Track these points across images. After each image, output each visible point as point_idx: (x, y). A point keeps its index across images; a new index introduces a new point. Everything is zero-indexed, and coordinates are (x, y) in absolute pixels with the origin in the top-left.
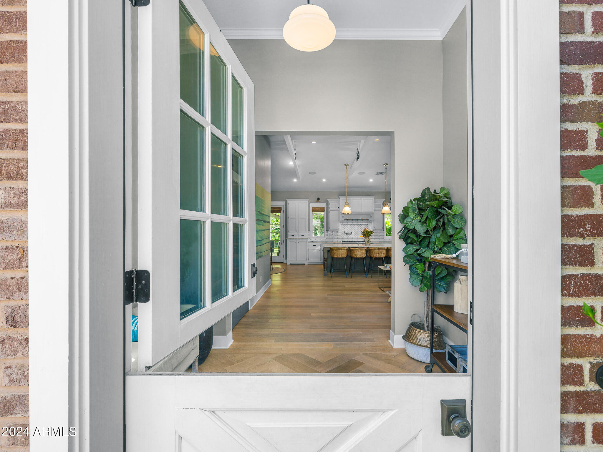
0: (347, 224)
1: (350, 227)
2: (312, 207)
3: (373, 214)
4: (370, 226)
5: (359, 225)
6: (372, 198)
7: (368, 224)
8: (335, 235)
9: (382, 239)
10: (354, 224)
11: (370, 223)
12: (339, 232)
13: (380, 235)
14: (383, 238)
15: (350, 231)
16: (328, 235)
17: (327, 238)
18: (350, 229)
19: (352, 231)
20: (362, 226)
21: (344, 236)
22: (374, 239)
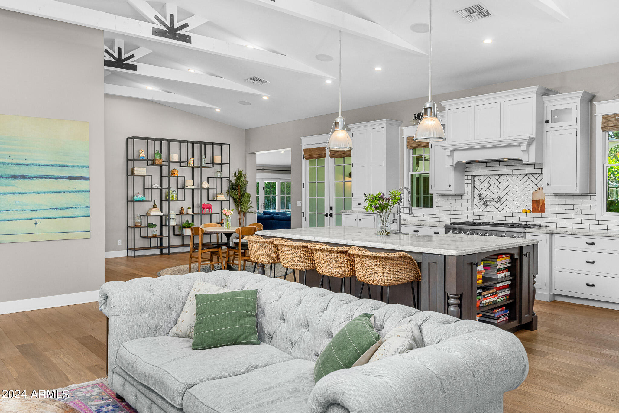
0: (488, 176)
1: (497, 183)
2: (408, 138)
5: (519, 178)
8: (456, 205)
12: (464, 197)
15: (497, 195)
16: (441, 205)
17: (438, 212)
18: (497, 189)
19: (501, 196)
20: (529, 181)
21: (482, 209)
22: (563, 221)
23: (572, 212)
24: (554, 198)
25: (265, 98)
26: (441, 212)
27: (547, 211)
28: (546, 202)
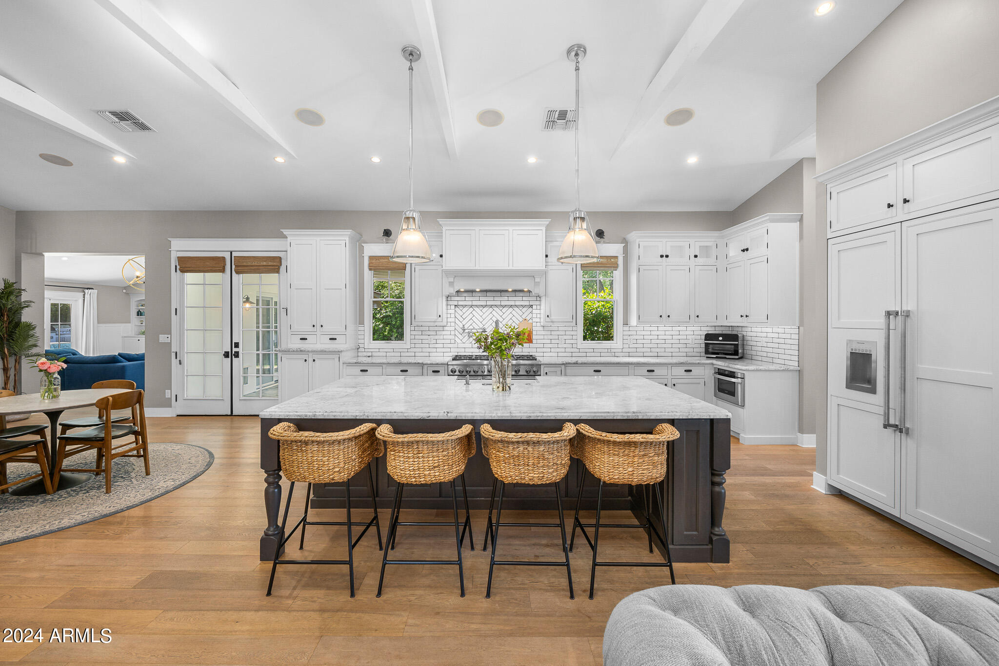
0: (471, 306)
1: (481, 314)
2: (371, 258)
3: (544, 273)
4: (538, 311)
5: (504, 310)
6: (540, 225)
7: (531, 306)
8: (436, 337)
9: (572, 350)
10: (491, 306)
11: (538, 303)
12: (446, 328)
13: (565, 337)
14: (575, 346)
15: (481, 326)
16: (417, 337)
17: (413, 345)
18: (481, 320)
19: (486, 327)
20: (514, 312)
21: (464, 341)
22: (549, 350)
23: (557, 341)
24: (541, 329)
25: (120, 160)
26: (417, 346)
27: (534, 341)
28: (534, 333)
